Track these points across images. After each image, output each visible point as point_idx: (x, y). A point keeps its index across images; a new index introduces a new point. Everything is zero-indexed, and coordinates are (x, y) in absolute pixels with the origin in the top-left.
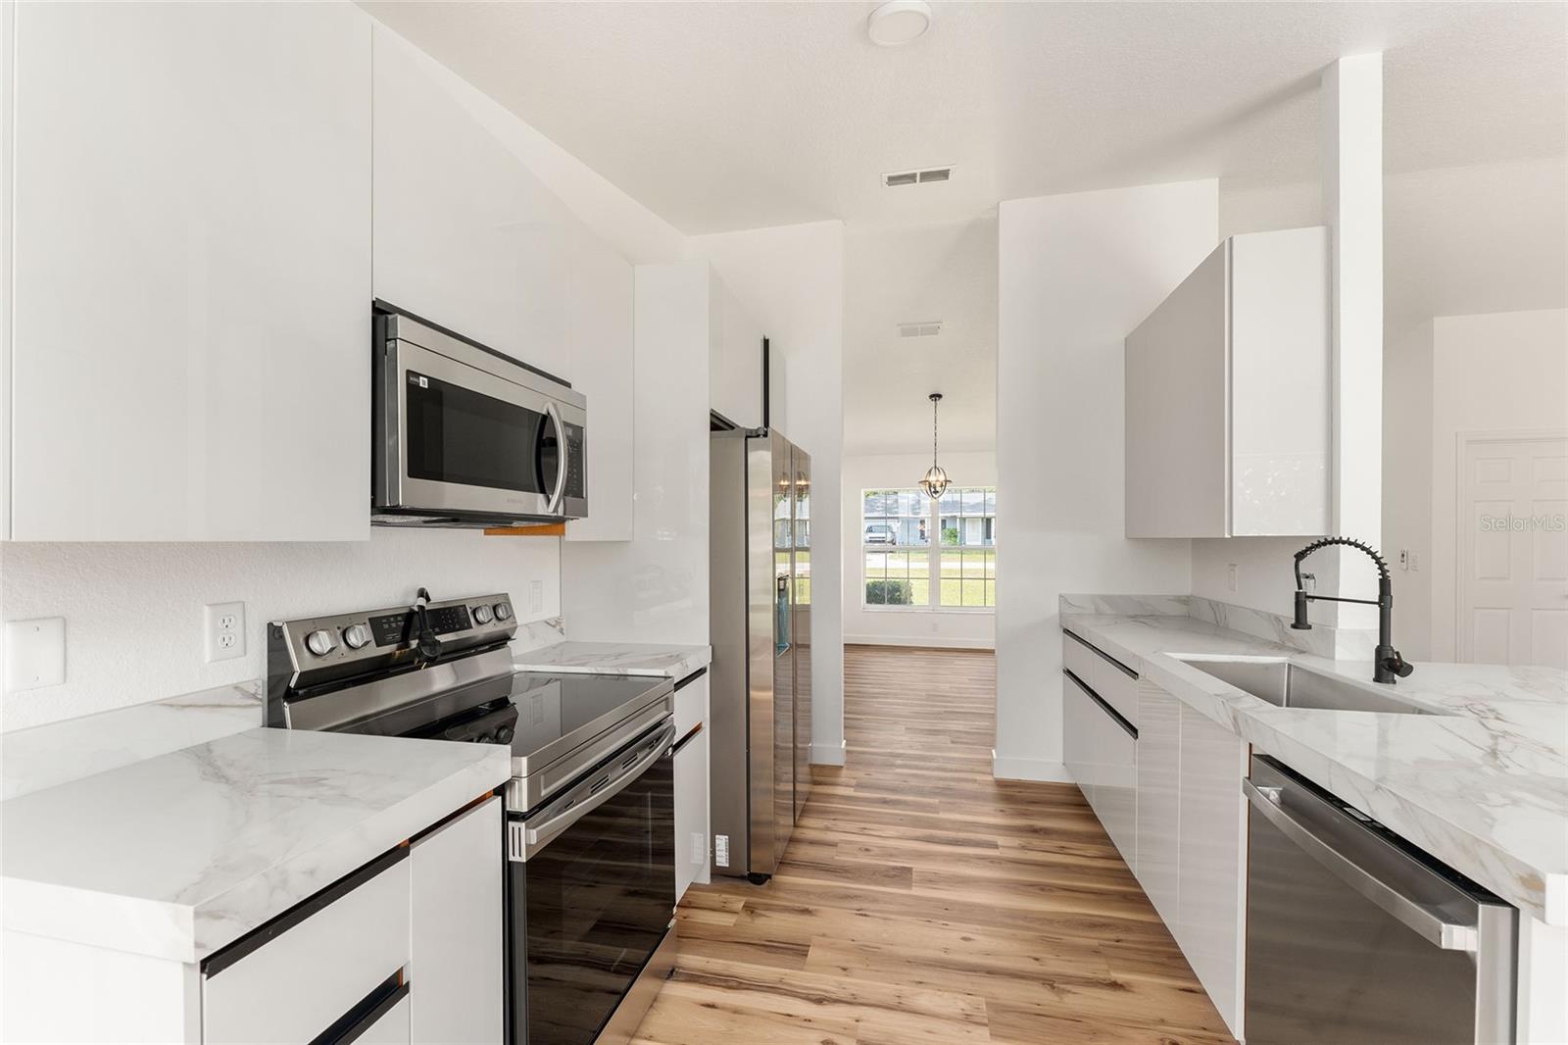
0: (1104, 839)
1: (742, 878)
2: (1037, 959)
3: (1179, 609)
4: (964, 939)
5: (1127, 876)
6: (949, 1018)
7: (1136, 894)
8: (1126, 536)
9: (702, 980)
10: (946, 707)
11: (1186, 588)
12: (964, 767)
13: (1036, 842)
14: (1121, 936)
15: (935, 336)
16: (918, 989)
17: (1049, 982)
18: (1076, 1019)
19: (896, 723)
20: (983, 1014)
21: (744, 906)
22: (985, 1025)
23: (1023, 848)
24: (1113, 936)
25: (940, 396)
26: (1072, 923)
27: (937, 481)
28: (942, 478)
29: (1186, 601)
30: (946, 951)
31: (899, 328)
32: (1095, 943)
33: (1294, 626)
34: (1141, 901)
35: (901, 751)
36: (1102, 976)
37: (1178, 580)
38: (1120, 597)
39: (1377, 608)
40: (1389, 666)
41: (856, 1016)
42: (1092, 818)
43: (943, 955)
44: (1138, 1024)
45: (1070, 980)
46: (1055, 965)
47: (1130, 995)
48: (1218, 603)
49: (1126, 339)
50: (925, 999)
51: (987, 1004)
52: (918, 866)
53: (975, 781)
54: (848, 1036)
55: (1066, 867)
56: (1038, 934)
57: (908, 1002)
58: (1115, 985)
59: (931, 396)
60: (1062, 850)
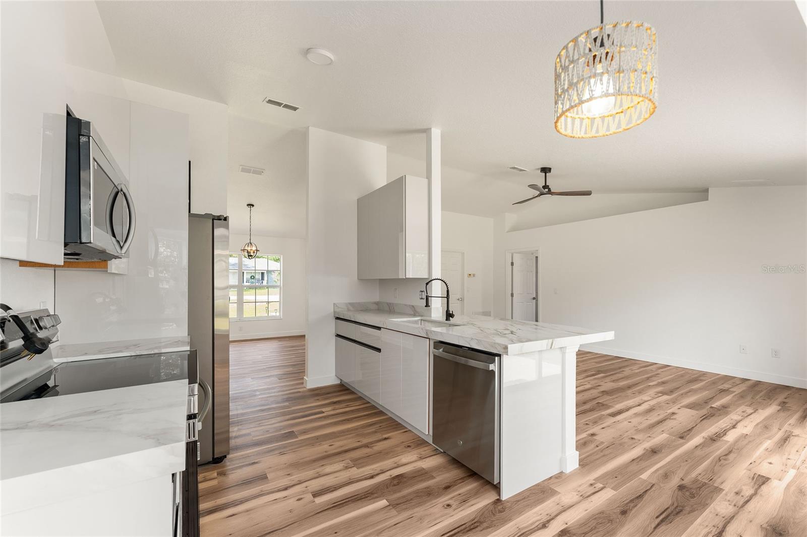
0: (360, 398)
1: (209, 463)
2: (359, 441)
3: (375, 307)
4: (330, 446)
5: (374, 407)
6: (340, 471)
7: (379, 411)
8: (358, 278)
9: (218, 510)
10: (267, 365)
11: (377, 299)
12: (293, 388)
13: (337, 406)
14: (381, 425)
15: (260, 176)
16: (323, 468)
17: (366, 446)
18: (380, 452)
19: (244, 377)
20: (351, 464)
21: (217, 474)
22: (353, 467)
23: (334, 410)
24: (378, 426)
25: (253, 206)
26: (363, 427)
27: (251, 250)
28: (254, 248)
29: (377, 303)
30: (326, 452)
31: (241, 167)
32: (373, 430)
33: (426, 306)
34: (381, 413)
35: (256, 389)
36: (381, 438)
37: (375, 296)
38: (356, 303)
39: (446, 299)
40: (449, 315)
41: (305, 486)
42: (353, 393)
43: (325, 454)
44: (397, 446)
45: (372, 443)
46: (365, 441)
47: (391, 440)
48: (390, 304)
49: (358, 200)
50: (328, 469)
51: (351, 461)
52: (294, 429)
53: (300, 392)
54: (307, 493)
55: (352, 411)
56: (354, 434)
57: (322, 473)
58: (386, 439)
59: (248, 205)
60: (348, 406)
